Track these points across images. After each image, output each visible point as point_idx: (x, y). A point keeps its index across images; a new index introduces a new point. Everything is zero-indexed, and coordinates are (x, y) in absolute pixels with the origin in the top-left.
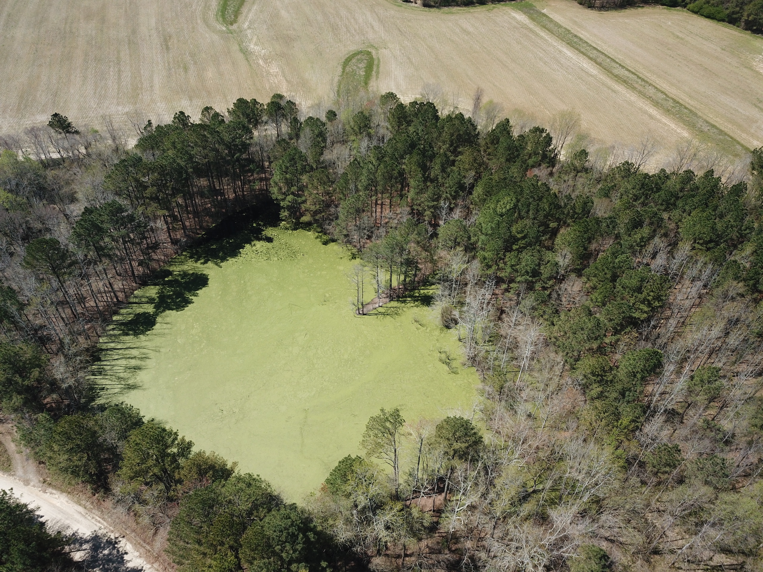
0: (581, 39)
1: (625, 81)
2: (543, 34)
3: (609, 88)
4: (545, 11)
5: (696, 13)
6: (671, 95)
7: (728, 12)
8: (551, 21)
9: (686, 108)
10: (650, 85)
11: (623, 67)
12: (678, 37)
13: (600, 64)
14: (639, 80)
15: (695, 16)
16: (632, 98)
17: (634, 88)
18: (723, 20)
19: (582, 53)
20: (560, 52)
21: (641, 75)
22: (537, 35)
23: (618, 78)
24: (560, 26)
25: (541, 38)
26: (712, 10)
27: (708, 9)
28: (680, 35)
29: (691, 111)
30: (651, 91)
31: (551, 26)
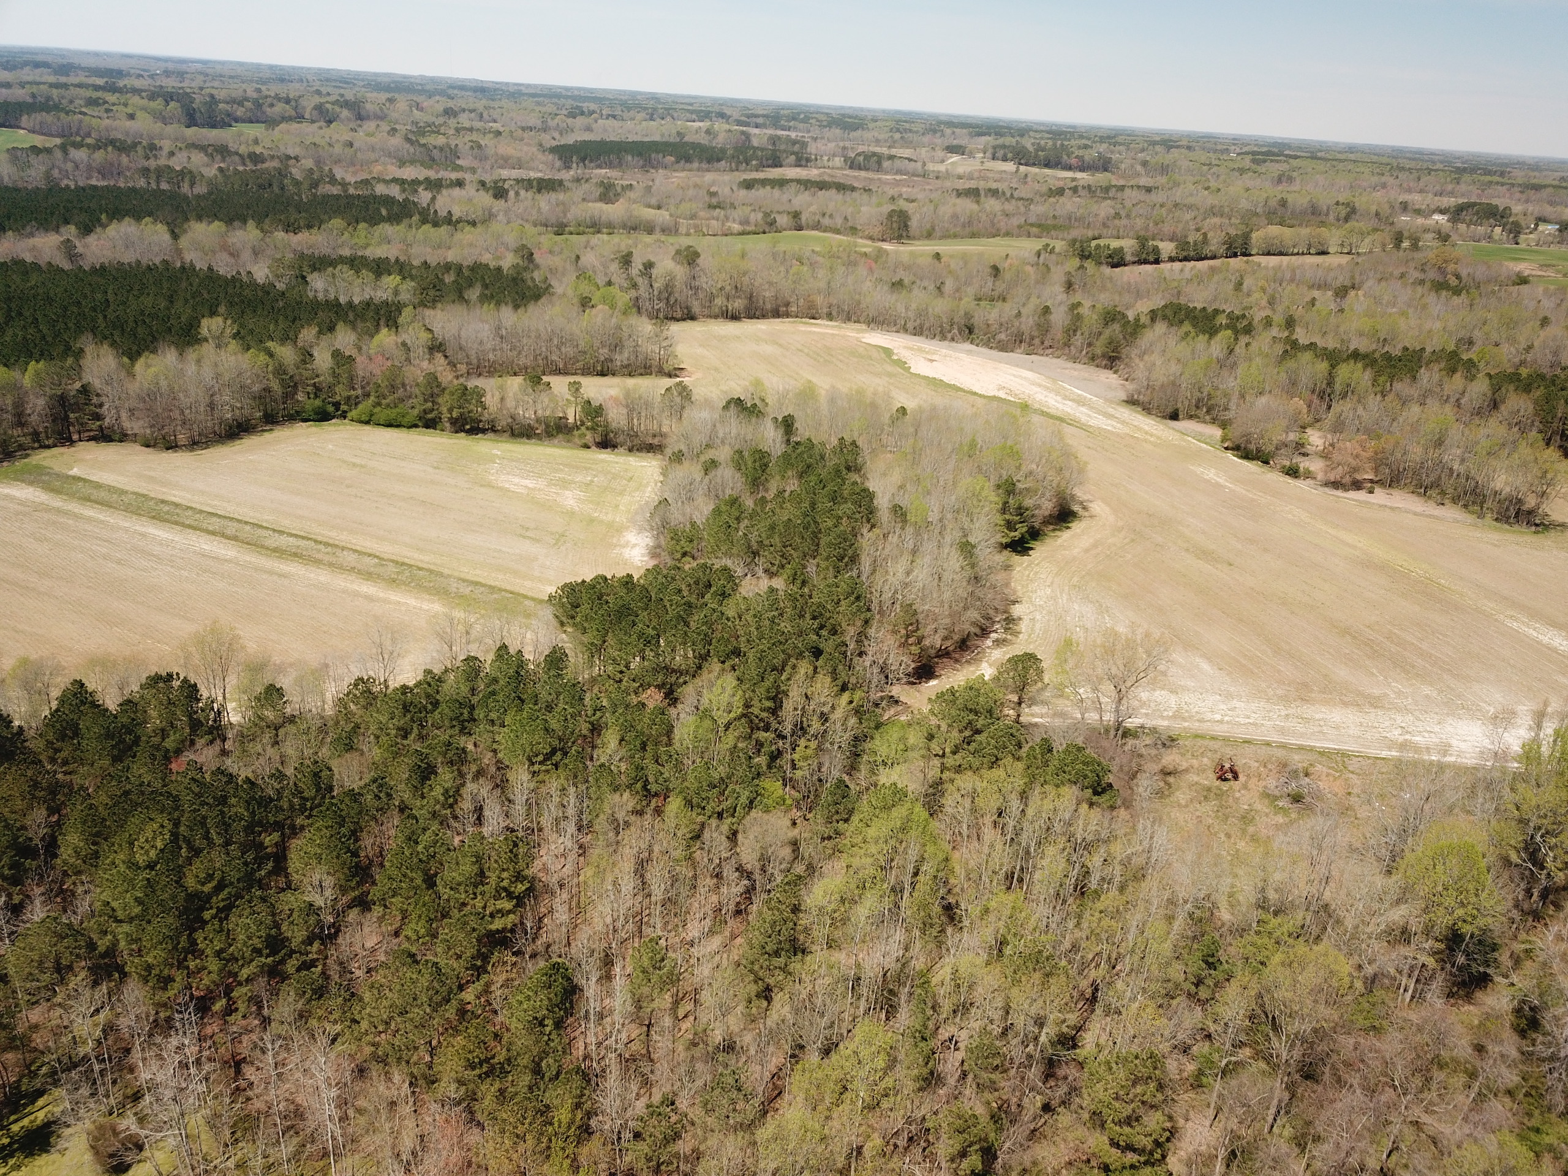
0: (177, 505)
1: (295, 555)
2: (90, 512)
3: (271, 573)
4: (75, 471)
5: (367, 423)
6: (386, 556)
7: (416, 412)
8: (98, 486)
9: (420, 569)
10: (343, 549)
11: (281, 532)
12: (354, 465)
13: (235, 538)
14: (321, 547)
15: (367, 428)
16: (322, 579)
17: (318, 562)
18: (416, 426)
19: (190, 527)
20: (143, 535)
21: (320, 538)
22: (77, 517)
23: (279, 552)
24: (123, 492)
25: (89, 520)
26: (392, 413)
27: (382, 414)
28: (358, 461)
29: (431, 571)
30: (350, 559)
31: (103, 495)
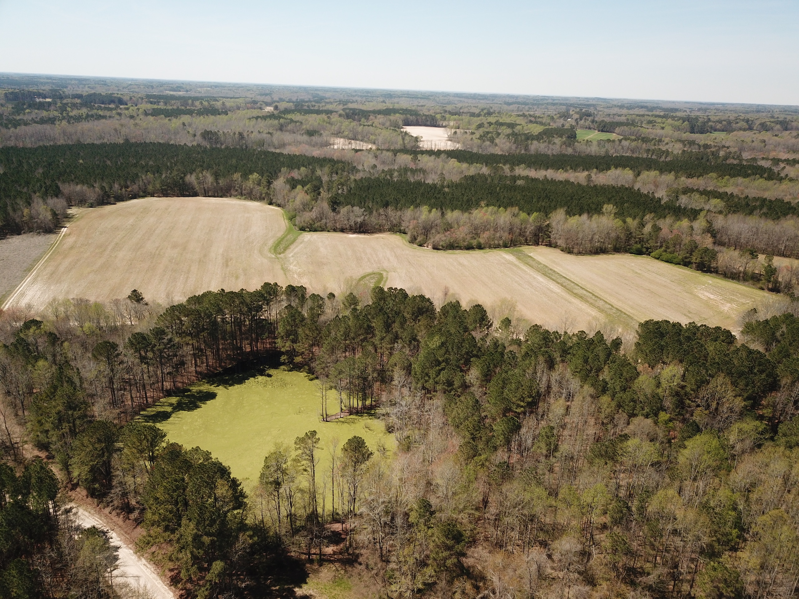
0: (554, 271)
1: (581, 297)
2: (525, 268)
3: (566, 300)
4: (531, 255)
5: (658, 259)
6: (615, 306)
7: (680, 257)
8: (534, 260)
9: (625, 314)
10: (601, 299)
11: (583, 289)
12: (636, 273)
13: (565, 287)
14: (594, 297)
15: (657, 261)
16: (583, 307)
17: (587, 301)
18: (679, 264)
19: (553, 280)
20: (534, 278)
21: (596, 294)
22: (519, 268)
23: (576, 295)
24: (540, 264)
25: (522, 270)
26: (669, 256)
27: (666, 256)
28: (639, 272)
29: (629, 316)
30: (601, 303)
31: (531, 262)
